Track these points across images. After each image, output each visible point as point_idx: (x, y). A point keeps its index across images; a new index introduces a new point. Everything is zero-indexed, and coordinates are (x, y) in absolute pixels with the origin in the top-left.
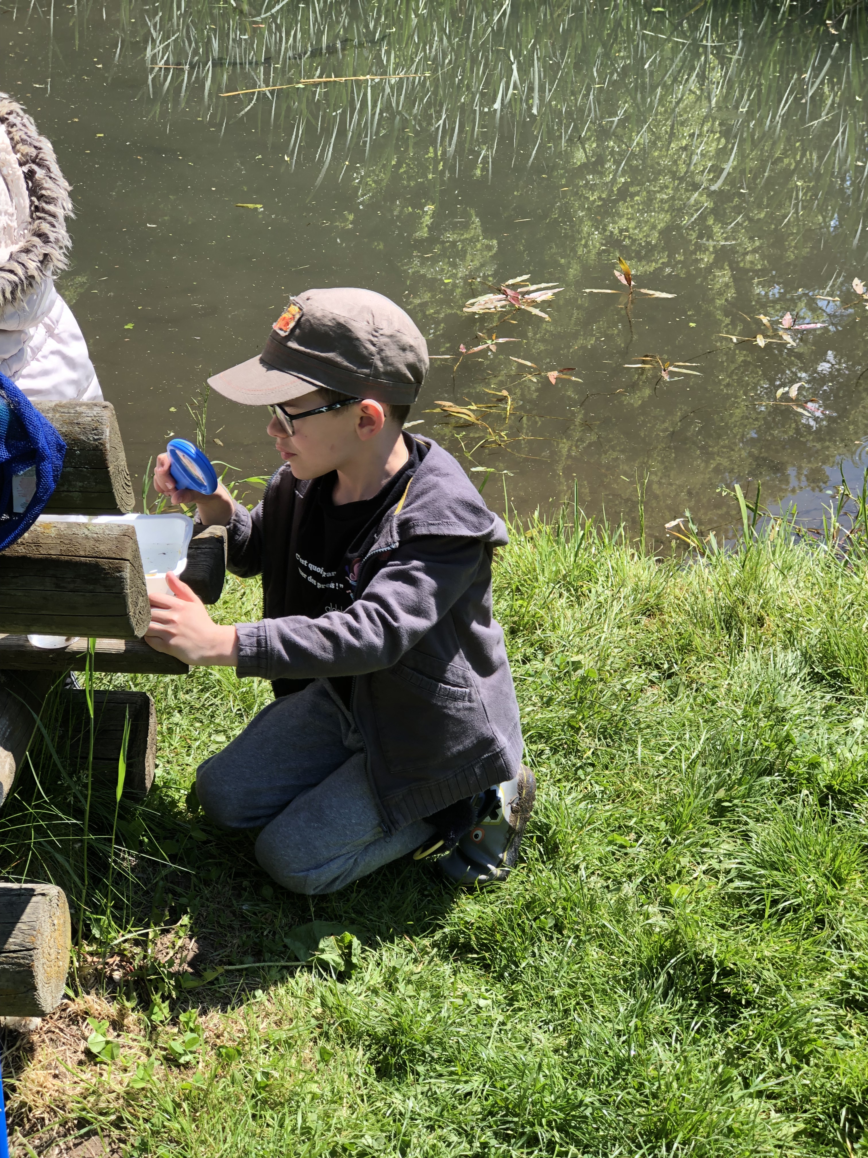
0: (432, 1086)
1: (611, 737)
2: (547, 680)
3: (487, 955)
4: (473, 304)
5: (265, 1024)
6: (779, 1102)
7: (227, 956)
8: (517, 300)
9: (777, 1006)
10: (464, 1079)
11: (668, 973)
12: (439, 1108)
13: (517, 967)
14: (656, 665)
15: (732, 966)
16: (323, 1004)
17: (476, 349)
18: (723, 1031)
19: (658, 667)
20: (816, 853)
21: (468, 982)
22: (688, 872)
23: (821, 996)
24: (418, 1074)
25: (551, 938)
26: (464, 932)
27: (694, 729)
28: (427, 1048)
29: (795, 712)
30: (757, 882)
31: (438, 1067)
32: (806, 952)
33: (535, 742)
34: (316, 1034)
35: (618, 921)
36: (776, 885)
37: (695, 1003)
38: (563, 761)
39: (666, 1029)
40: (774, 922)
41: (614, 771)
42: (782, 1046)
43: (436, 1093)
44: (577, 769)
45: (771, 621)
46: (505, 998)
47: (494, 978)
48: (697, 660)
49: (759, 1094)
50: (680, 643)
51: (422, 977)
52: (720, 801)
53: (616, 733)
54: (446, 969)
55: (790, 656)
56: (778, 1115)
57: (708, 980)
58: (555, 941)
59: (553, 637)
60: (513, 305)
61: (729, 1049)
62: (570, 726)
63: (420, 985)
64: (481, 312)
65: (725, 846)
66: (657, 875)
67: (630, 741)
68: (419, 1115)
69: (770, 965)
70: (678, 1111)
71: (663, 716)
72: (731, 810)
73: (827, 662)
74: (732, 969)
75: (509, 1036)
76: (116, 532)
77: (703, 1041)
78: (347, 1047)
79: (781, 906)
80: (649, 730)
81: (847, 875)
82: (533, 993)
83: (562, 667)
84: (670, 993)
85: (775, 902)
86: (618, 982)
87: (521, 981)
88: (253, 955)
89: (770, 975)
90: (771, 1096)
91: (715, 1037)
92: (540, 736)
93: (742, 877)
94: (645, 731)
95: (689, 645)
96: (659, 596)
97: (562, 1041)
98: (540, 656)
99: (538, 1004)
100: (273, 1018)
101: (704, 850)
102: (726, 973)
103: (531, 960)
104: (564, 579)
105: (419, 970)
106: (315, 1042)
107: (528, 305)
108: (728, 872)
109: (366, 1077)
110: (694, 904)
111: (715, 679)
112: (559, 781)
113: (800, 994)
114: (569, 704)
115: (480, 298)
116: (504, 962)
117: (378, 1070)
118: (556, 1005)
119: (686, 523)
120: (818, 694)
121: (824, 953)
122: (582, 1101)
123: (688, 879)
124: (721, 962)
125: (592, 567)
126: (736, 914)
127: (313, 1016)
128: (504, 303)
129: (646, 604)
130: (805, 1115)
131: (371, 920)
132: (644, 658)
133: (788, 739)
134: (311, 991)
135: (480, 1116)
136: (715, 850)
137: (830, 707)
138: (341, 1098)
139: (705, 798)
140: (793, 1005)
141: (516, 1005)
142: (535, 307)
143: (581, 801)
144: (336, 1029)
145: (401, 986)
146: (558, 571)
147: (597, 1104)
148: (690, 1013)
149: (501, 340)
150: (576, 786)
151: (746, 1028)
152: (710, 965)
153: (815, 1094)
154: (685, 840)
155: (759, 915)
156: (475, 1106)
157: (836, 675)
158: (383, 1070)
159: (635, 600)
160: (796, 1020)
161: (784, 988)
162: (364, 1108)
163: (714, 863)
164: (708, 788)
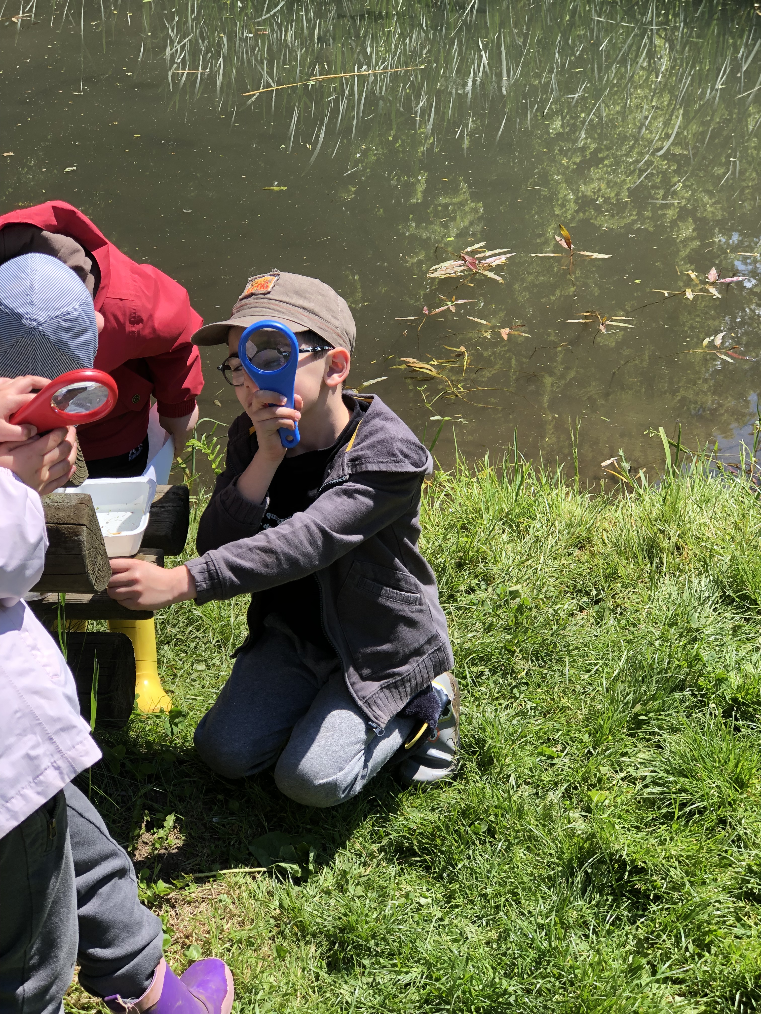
0: (377, 978)
1: (542, 659)
2: (488, 608)
3: (428, 858)
4: (436, 270)
5: (229, 924)
6: (683, 987)
7: (196, 865)
8: (473, 264)
9: (682, 901)
10: (405, 970)
11: (586, 872)
12: (382, 998)
13: (454, 868)
14: (586, 592)
15: (643, 865)
16: (281, 906)
17: (438, 310)
18: (635, 922)
19: (588, 594)
20: (720, 762)
21: (410, 882)
22: (608, 779)
23: (723, 890)
24: (364, 967)
25: (485, 842)
26: (408, 839)
27: (616, 649)
28: (372, 942)
29: (707, 632)
30: (668, 788)
31: (381, 960)
32: (710, 850)
33: (476, 665)
34: (274, 933)
35: (544, 826)
36: (685, 791)
37: (610, 898)
38: (501, 681)
39: (584, 922)
40: (683, 823)
41: (545, 689)
42: (686, 936)
43: (379, 983)
44: (512, 688)
45: (690, 549)
46: (444, 896)
47: (434, 878)
48: (622, 587)
49: (665, 980)
50: (607, 572)
51: (369, 879)
52: (637, 715)
53: (547, 655)
54: (392, 870)
55: (704, 581)
56: (683, 998)
57: (620, 879)
58: (487, 844)
59: (495, 570)
60: (471, 270)
61: (640, 939)
62: (506, 649)
63: (368, 886)
64: (443, 276)
65: (641, 755)
66: (579, 783)
67: (560, 661)
68: (364, 1004)
69: (677, 863)
70: (590, 998)
71: (589, 638)
72: (647, 722)
73: (737, 586)
74: (643, 868)
75: (446, 930)
76: (74, 501)
77: (617, 933)
78: (302, 944)
79: (688, 809)
80: (577, 652)
81: (748, 780)
82: (468, 892)
83: (502, 596)
84: (588, 889)
85: (683, 805)
86: (543, 880)
87: (457, 881)
88: (221, 863)
89: (676, 873)
90: (676, 981)
91: (627, 928)
92: (481, 659)
93: (656, 784)
94: (573, 653)
95: (615, 573)
96: (589, 530)
97: (493, 935)
98: (484, 587)
99: (472, 902)
100: (237, 919)
101: (624, 759)
102: (638, 871)
103: (466, 862)
104: (507, 517)
105: (367, 873)
106: (274, 940)
107: (484, 269)
108: (644, 778)
109: (318, 970)
110: (612, 808)
111: (638, 603)
112: (497, 699)
113: (704, 888)
114: (507, 629)
115: (442, 264)
116: (443, 863)
117: (329, 964)
118: (489, 902)
119: (619, 462)
120: (729, 615)
121: (726, 851)
122: (506, 990)
123: (607, 785)
124: (633, 861)
125: (530, 505)
126: (649, 816)
127: (272, 917)
128: (463, 268)
129: (578, 537)
130: (705, 999)
131: (325, 829)
132: (575, 586)
133: (697, 658)
134: (270, 894)
135: (417, 1004)
136: (633, 759)
137: (739, 627)
138: (296, 991)
139: (624, 711)
140: (698, 899)
141: (453, 902)
142: (490, 271)
143: (514, 717)
144: (292, 928)
145: (351, 889)
146: (502, 510)
147: (520, 992)
148: (606, 907)
149: (460, 302)
150: (512, 703)
151: (653, 920)
152: (624, 863)
153: (715, 979)
154: (606, 751)
155: (669, 817)
156: (413, 994)
157: (744, 597)
158: (333, 963)
159: (568, 533)
160: (698, 914)
161: (687, 883)
162: (315, 997)
163: (631, 770)
164: (626, 704)
